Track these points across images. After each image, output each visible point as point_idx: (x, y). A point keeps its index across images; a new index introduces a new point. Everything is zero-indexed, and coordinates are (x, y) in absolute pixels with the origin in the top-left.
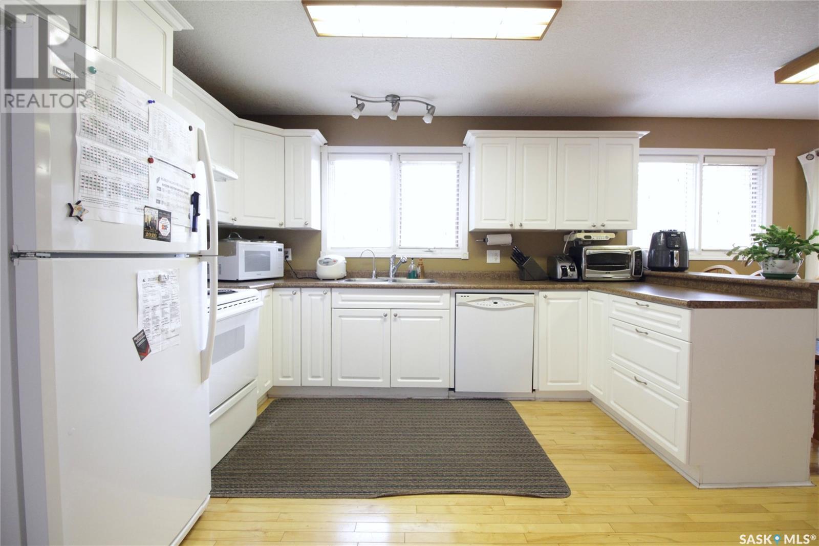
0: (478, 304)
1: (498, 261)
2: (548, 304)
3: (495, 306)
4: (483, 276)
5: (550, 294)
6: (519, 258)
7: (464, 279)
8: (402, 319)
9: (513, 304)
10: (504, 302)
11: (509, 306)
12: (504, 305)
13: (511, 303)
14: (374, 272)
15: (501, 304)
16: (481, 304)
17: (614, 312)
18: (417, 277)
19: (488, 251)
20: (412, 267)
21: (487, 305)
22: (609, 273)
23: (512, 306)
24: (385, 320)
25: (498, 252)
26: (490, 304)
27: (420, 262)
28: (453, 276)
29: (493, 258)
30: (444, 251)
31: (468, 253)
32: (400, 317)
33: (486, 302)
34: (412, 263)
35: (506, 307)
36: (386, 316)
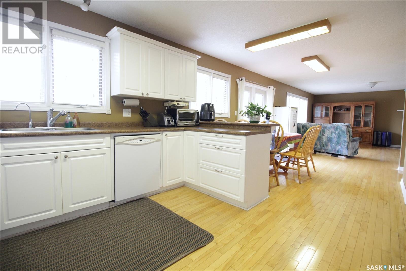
0: (130, 142)
1: (130, 116)
2: (167, 139)
3: (141, 143)
4: (121, 125)
5: (168, 133)
6: (144, 114)
7: (109, 127)
8: (71, 159)
9: (151, 141)
10: (146, 140)
11: (148, 142)
12: (146, 142)
13: (149, 140)
14: (31, 122)
15: (144, 141)
16: (132, 142)
17: (201, 140)
18: (74, 126)
19: (123, 109)
20: (69, 119)
21: (136, 142)
22: (187, 122)
23: (150, 142)
24: (55, 162)
25: (130, 110)
26: (137, 142)
27: (75, 115)
28: (100, 125)
29: (127, 114)
30: (93, 108)
31: (111, 110)
32: (69, 158)
33: (135, 141)
34: (69, 116)
35: (147, 142)
36: (57, 158)
